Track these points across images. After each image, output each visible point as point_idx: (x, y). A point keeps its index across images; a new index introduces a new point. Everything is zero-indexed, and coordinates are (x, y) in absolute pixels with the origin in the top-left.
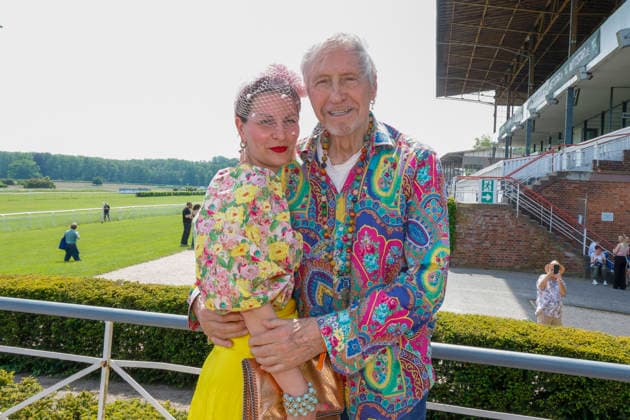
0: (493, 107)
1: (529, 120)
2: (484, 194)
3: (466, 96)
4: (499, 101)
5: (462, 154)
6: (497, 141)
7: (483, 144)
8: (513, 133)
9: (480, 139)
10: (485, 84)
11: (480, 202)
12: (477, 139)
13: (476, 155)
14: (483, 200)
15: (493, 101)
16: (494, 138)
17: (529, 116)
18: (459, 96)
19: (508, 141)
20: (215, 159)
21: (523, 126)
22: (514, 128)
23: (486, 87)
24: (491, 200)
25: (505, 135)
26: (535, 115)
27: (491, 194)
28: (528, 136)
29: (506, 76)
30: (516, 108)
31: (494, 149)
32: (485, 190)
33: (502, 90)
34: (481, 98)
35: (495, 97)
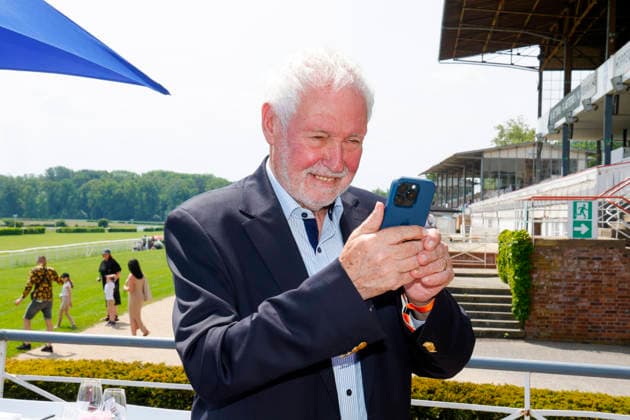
0: (537, 74)
1: (609, 96)
2: (577, 224)
3: (488, 57)
4: (547, 62)
5: (480, 154)
6: (546, 132)
7: (511, 136)
8: (577, 119)
9: (506, 127)
10: (523, 35)
11: (570, 236)
12: (500, 127)
13: (504, 155)
14: (576, 233)
15: (537, 63)
16: (540, 127)
17: (609, 88)
18: (478, 58)
19: (568, 131)
20: (50, 171)
21: (596, 106)
22: (580, 108)
23: (527, 42)
24: (589, 233)
25: (563, 121)
26: (620, 88)
27: (588, 224)
28: (608, 122)
29: (561, 22)
30: (585, 74)
31: (540, 145)
32: (580, 218)
33: (553, 44)
34: (516, 60)
35: (539, 57)
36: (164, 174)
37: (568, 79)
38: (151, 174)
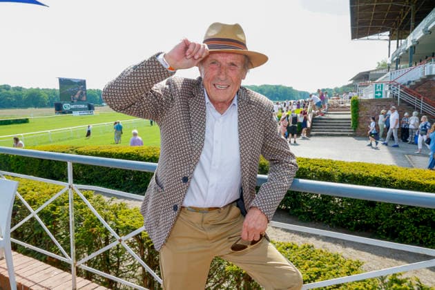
0: (388, 42)
1: (411, 47)
2: (377, 93)
3: (370, 37)
4: (392, 37)
5: (369, 72)
6: (390, 62)
7: (383, 65)
8: (401, 57)
9: (380, 62)
10: (383, 28)
11: (374, 98)
12: (379, 63)
13: (377, 72)
14: (376, 96)
15: (388, 38)
17: (411, 44)
18: (366, 38)
19: (398, 61)
21: (407, 51)
22: (402, 53)
23: (383, 30)
24: (381, 96)
25: (396, 58)
26: (415, 43)
27: (381, 93)
28: (411, 57)
29: (396, 22)
30: (403, 41)
31: (389, 67)
32: (378, 90)
33: (393, 30)
34: (380, 37)
35: (389, 36)
36: (265, 85)
37: (398, 42)
38: (262, 86)
